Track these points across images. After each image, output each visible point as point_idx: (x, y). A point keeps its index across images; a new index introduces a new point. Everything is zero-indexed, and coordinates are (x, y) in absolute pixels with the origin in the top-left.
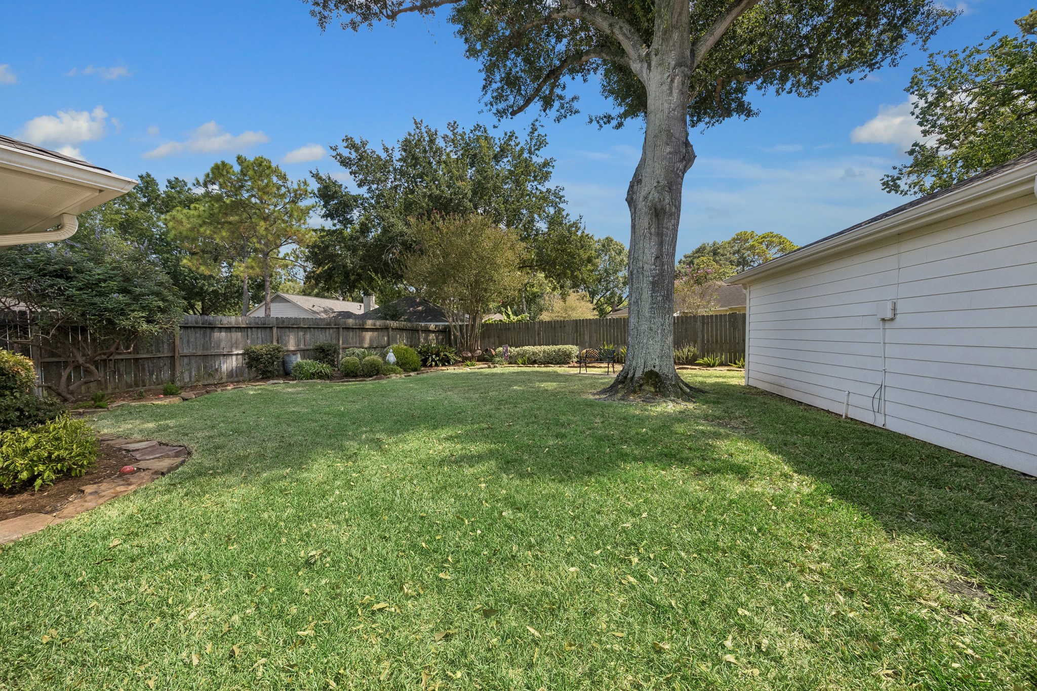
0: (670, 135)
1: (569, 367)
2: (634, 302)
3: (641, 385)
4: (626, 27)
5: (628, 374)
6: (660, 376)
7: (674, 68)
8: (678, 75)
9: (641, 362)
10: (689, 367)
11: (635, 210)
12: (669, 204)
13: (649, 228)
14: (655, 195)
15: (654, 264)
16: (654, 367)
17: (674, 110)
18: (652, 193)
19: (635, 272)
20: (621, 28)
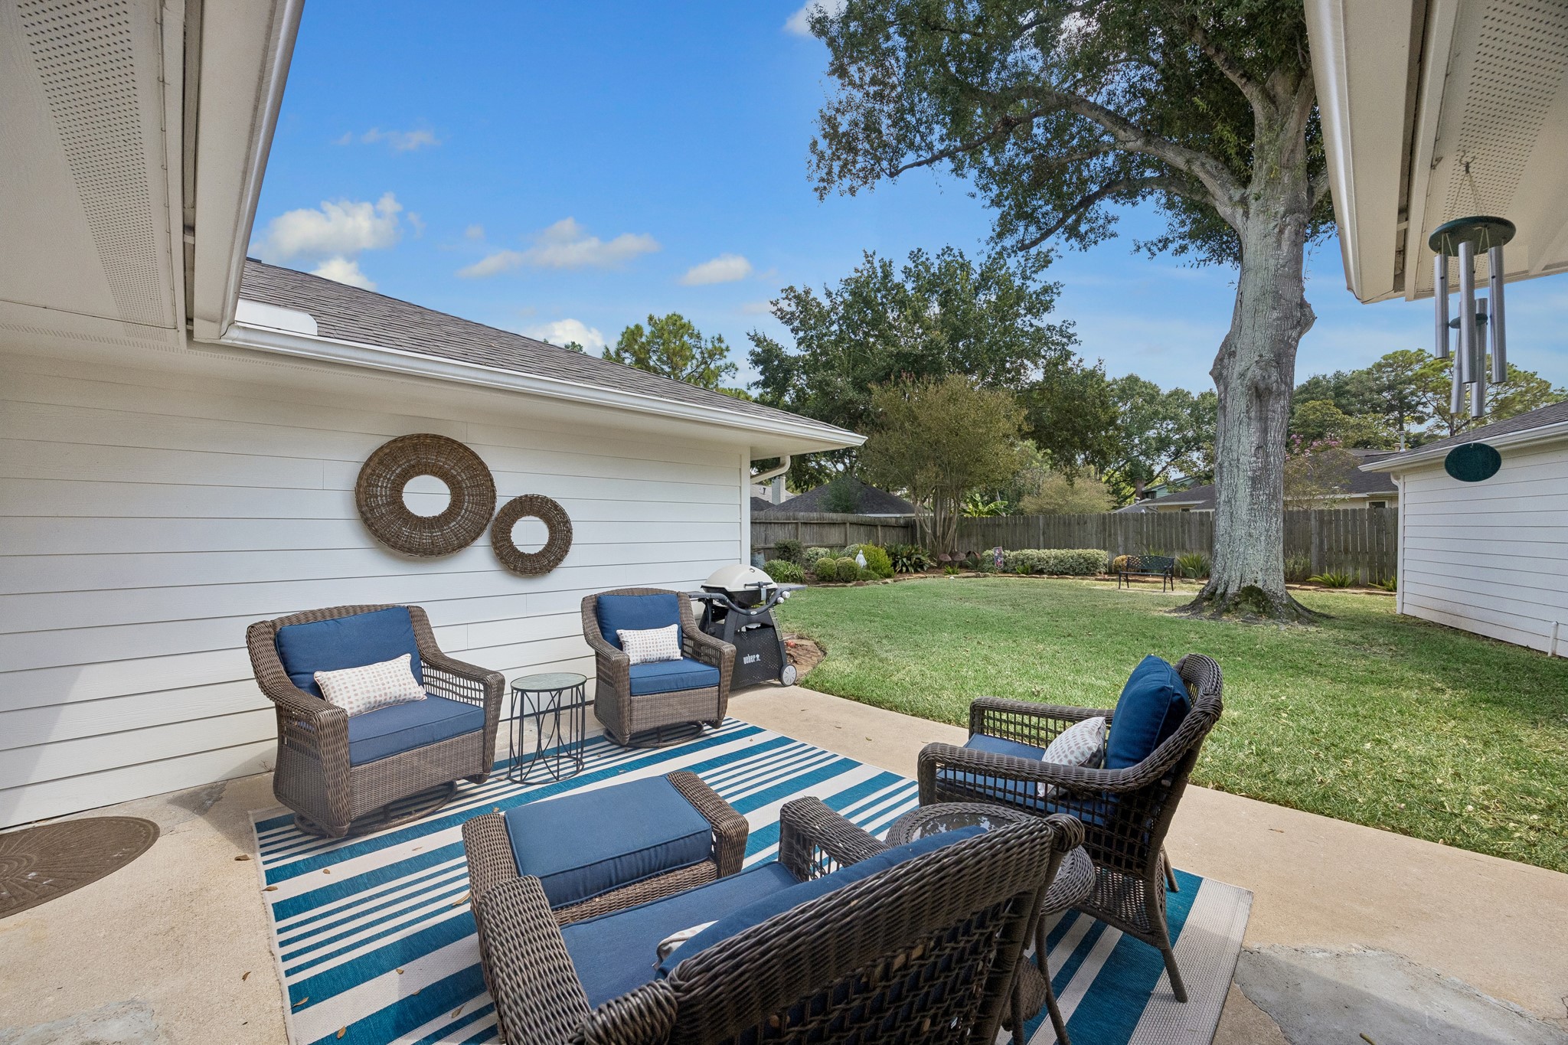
0: (1277, 297)
1: (1097, 580)
2: (1224, 501)
3: (1237, 604)
4: (1210, 163)
5: (1216, 589)
6: (1265, 594)
7: (1284, 216)
8: (1289, 225)
9: (1235, 575)
10: (1298, 586)
11: (1226, 389)
12: (1277, 381)
13: (1247, 412)
14: (1255, 372)
15: (1255, 455)
16: (1256, 582)
17: (1284, 266)
18: (1252, 369)
19: (1226, 464)
20: (1203, 165)
